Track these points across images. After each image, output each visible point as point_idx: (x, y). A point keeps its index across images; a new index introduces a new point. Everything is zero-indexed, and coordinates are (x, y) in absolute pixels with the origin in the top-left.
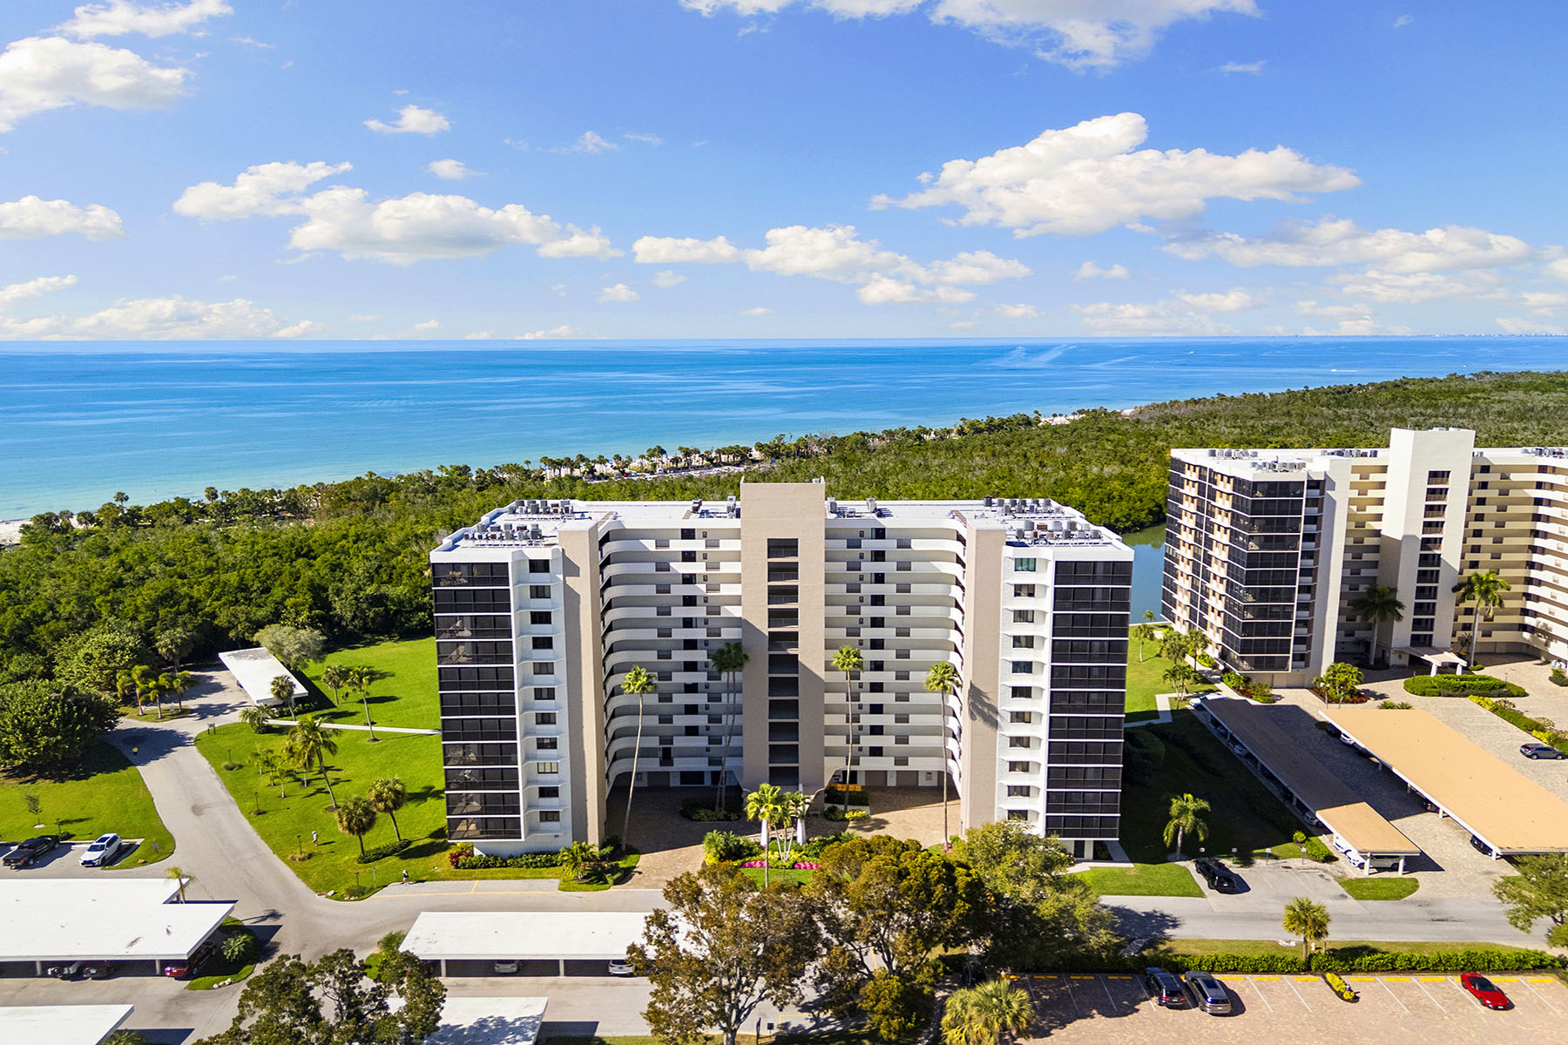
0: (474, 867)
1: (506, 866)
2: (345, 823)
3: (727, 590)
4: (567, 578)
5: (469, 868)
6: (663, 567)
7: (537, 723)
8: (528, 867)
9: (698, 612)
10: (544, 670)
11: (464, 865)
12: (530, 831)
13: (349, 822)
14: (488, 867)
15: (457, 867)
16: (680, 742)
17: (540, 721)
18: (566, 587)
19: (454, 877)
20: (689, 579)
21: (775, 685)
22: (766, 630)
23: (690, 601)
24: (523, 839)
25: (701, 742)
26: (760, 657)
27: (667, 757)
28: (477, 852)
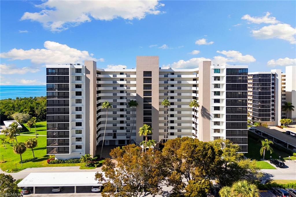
0: (54, 163)
1: (65, 163)
2: (16, 150)
3: (132, 88)
4: (86, 75)
5: (53, 163)
6: (115, 82)
7: (76, 118)
8: (71, 163)
9: (124, 95)
10: (79, 102)
11: (51, 162)
12: (73, 151)
13: (17, 149)
14: (59, 163)
15: (49, 163)
16: (119, 131)
17: (77, 117)
18: (86, 77)
19: (48, 166)
20: (122, 86)
21: (145, 113)
22: (143, 97)
23: (122, 92)
24: (70, 154)
25: (124, 131)
26: (141, 104)
27: (115, 136)
28: (56, 159)
